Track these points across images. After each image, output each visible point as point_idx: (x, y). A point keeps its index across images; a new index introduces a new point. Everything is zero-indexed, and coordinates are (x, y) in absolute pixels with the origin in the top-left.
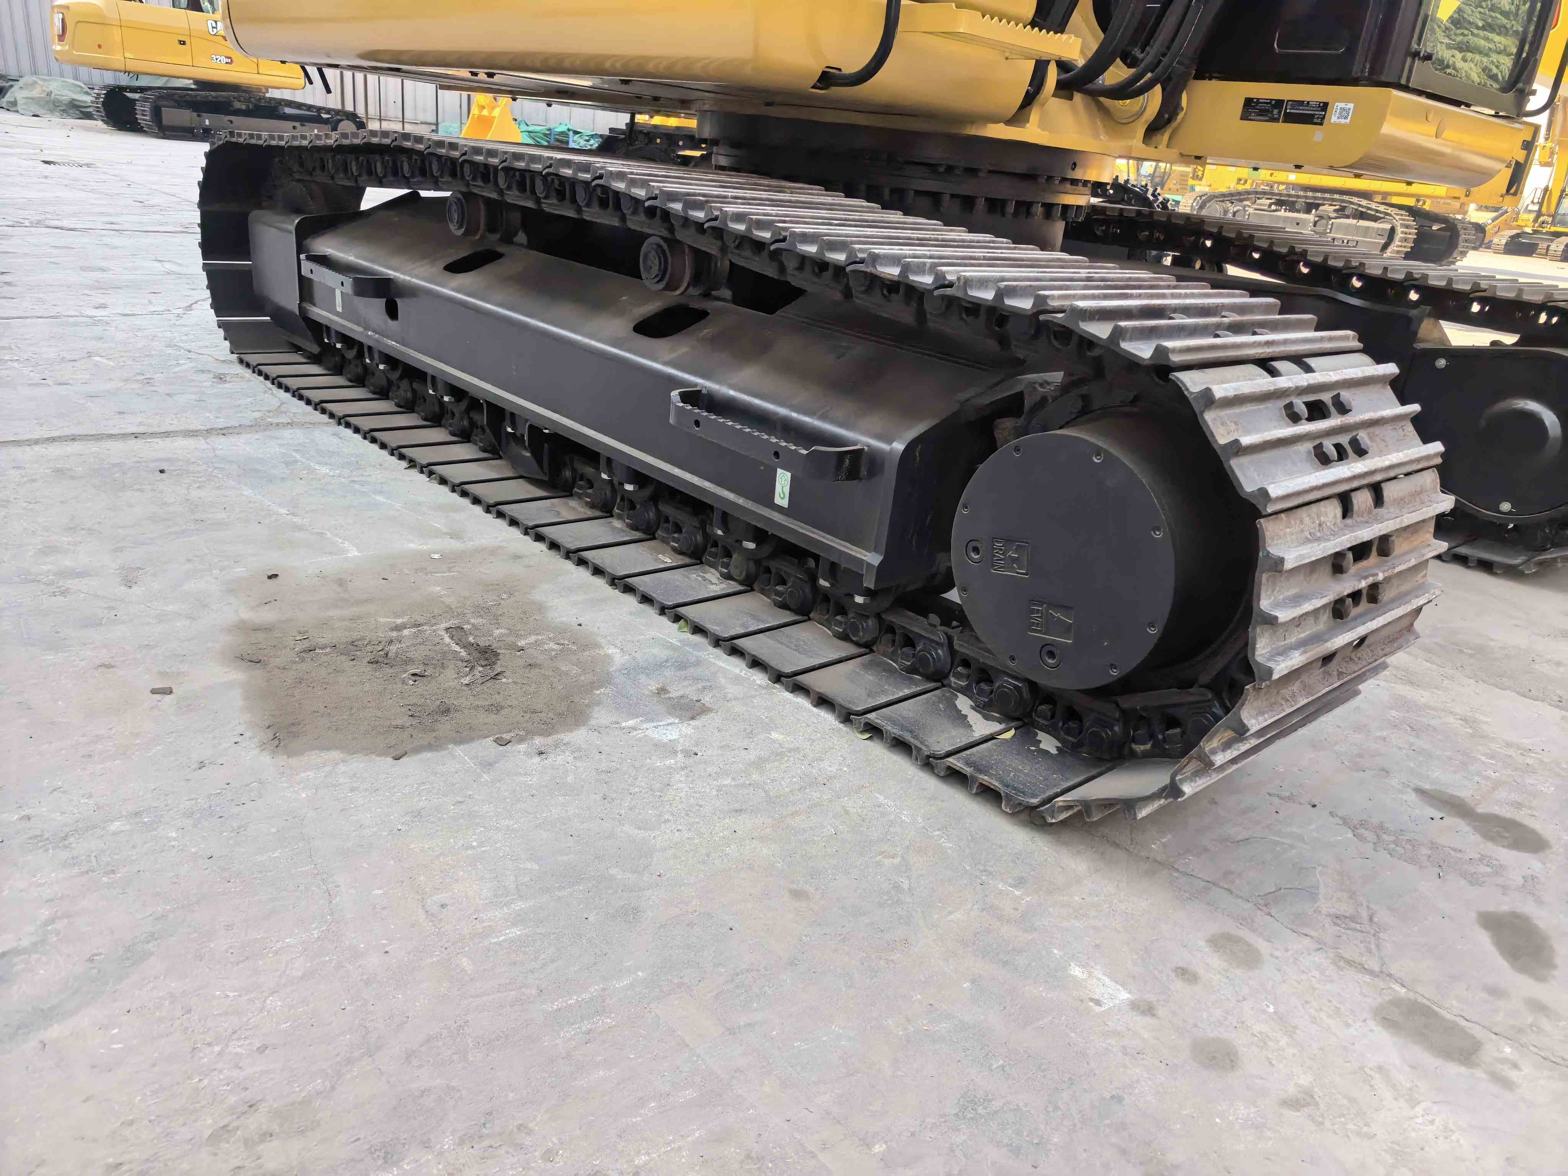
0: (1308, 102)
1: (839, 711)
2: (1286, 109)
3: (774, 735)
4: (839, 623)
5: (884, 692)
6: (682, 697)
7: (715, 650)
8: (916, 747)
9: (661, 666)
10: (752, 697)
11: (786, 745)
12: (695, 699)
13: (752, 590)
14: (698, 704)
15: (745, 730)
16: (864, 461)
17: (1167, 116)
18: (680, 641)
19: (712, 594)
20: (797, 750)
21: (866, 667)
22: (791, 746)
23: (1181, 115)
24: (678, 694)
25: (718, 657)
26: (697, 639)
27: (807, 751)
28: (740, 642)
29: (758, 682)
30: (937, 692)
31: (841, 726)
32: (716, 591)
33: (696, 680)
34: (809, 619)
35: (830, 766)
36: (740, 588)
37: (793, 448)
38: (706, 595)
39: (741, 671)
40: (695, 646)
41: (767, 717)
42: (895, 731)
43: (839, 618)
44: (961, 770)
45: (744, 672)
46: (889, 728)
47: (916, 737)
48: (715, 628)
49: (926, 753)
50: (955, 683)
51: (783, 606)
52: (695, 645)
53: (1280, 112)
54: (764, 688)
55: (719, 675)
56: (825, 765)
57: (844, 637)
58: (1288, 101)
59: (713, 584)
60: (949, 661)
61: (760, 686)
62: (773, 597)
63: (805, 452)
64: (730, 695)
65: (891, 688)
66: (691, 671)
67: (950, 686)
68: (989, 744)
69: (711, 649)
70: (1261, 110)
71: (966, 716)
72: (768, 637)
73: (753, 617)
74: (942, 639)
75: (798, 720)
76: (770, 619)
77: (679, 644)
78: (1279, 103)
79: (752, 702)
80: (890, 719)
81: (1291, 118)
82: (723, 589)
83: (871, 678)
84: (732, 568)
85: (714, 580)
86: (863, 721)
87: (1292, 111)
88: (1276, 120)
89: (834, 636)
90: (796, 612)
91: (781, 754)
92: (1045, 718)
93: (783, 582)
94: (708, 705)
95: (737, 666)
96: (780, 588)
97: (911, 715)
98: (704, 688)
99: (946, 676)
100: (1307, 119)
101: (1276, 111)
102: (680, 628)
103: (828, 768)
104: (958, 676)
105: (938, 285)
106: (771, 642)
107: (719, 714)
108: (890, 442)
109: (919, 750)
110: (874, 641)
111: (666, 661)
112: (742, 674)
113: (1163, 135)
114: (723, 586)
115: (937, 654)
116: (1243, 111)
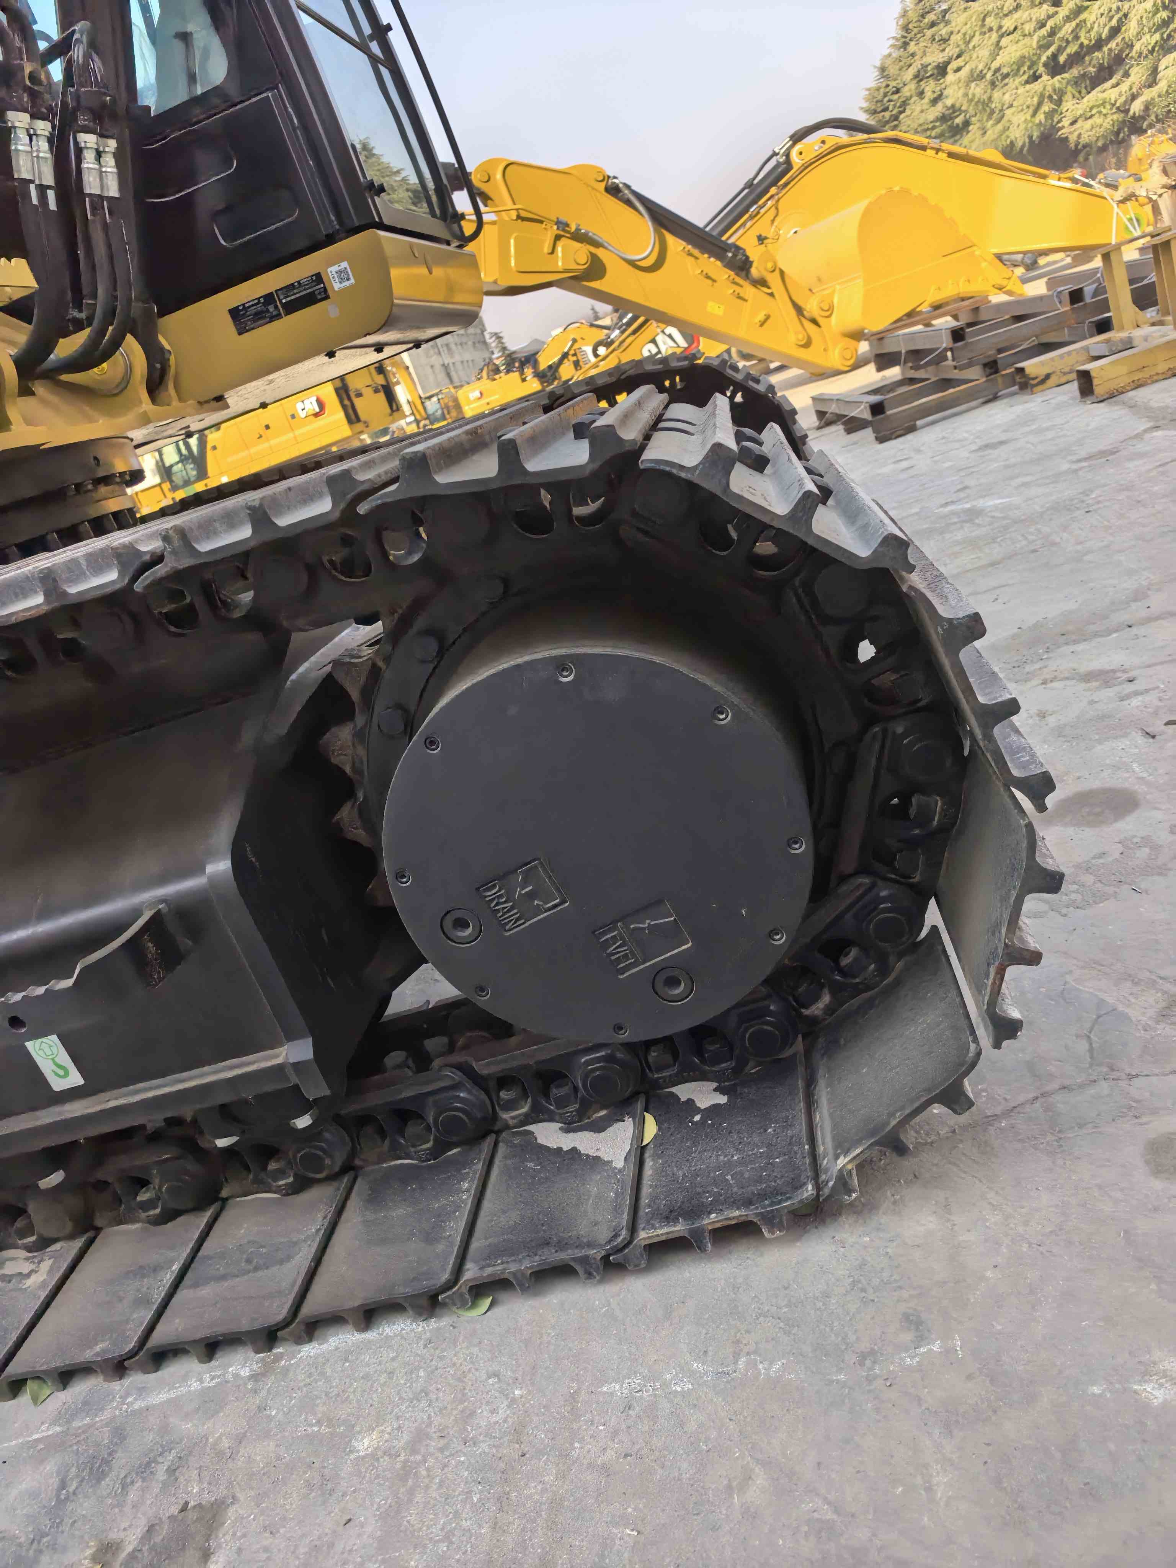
0: (299, 282)
1: (413, 1307)
2: (280, 301)
3: (364, 1444)
4: (280, 1173)
5: (442, 1216)
6: (151, 1529)
7: (127, 1382)
8: (575, 1259)
9: (61, 1503)
10: (261, 1409)
11: (399, 1444)
12: (174, 1510)
13: (98, 1230)
14: (192, 1515)
15: (309, 1485)
16: (172, 926)
17: (158, 366)
18: (54, 1423)
19: (43, 1295)
20: (420, 1436)
21: (374, 1199)
22: (406, 1437)
23: (172, 359)
24: (139, 1531)
25: (142, 1391)
26: (80, 1388)
27: (437, 1420)
28: (161, 1336)
29: (245, 1372)
30: (502, 1150)
31: (433, 1323)
32: (44, 1284)
33: (145, 1469)
34: (225, 1200)
35: (493, 1411)
36: (78, 1243)
37: (41, 990)
38: (36, 1304)
39: (201, 1381)
40: (87, 1406)
41: (319, 1423)
42: (527, 1264)
43: (273, 1166)
44: (670, 1236)
45: (207, 1377)
46: (513, 1267)
47: (562, 1245)
48: (98, 1348)
49: (599, 1256)
50: (513, 1118)
51: (169, 1216)
52: (86, 1403)
53: (276, 307)
54: (264, 1374)
55: (173, 1421)
56: (483, 1418)
57: (301, 1185)
58: (276, 291)
59: (28, 1275)
60: (483, 1096)
61: (255, 1377)
62: (143, 1215)
63: (69, 983)
64: (225, 1443)
65: (443, 1201)
66: (122, 1462)
67: (507, 1127)
68: (649, 1164)
69: (117, 1386)
70: (256, 314)
71: (574, 1150)
72: (196, 1285)
73: (141, 1271)
74: (457, 1076)
75: (367, 1377)
76: (172, 1254)
77: (58, 1429)
78: (269, 298)
79: (270, 1418)
80: (494, 1253)
81: (292, 308)
82: (51, 1271)
83: (401, 1211)
84: (39, 1227)
85: (26, 1268)
86: (465, 1290)
87: (289, 299)
88: (278, 316)
89: (288, 1194)
90: (199, 1208)
91: (407, 1472)
92: (666, 1067)
93: (143, 1183)
94: (207, 1498)
95: (185, 1378)
96: (144, 1196)
97: (514, 1216)
98: (171, 1471)
99: (495, 1117)
100: (310, 300)
101: (271, 308)
102: (35, 1400)
103: (494, 1418)
104: (510, 1106)
105: (131, 571)
106: (206, 1291)
107: (241, 1496)
108: (199, 869)
109: (584, 1260)
110: (353, 1154)
111: (63, 1485)
112: (208, 1383)
113: (167, 390)
114: (46, 1265)
115: (462, 1100)
116: (235, 325)
